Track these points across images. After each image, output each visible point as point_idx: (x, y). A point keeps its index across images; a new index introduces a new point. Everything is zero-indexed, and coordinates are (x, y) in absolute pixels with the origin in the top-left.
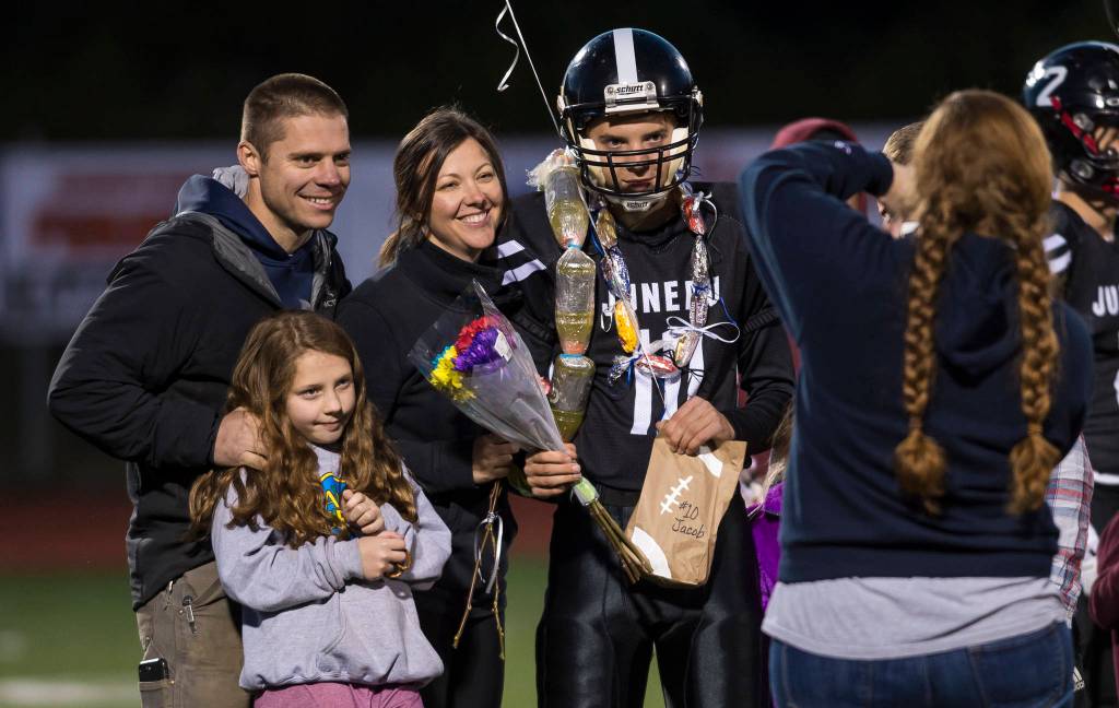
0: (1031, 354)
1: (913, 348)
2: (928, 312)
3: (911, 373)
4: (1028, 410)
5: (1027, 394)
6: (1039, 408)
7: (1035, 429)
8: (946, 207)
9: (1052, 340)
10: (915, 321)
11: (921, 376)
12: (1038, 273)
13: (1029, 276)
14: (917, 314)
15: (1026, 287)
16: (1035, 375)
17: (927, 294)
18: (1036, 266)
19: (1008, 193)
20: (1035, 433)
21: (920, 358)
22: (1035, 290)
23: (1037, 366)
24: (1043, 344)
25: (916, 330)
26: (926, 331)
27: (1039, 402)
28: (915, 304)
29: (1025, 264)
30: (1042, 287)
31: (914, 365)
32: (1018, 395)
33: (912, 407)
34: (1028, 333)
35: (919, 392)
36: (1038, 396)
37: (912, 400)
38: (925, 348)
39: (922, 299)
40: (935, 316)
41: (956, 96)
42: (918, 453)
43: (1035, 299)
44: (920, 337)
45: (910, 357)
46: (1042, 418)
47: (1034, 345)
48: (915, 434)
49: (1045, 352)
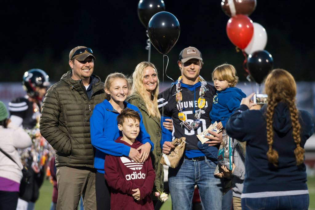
0: (294, 129)
1: (268, 130)
2: (271, 122)
3: (268, 136)
4: (296, 141)
5: (295, 138)
6: (298, 140)
7: (298, 145)
8: (274, 98)
9: (299, 126)
10: (268, 124)
11: (271, 136)
12: (294, 111)
13: (292, 112)
14: (269, 122)
15: (292, 114)
16: (296, 133)
17: (271, 118)
18: (294, 109)
19: (287, 94)
20: (298, 146)
21: (270, 133)
22: (294, 115)
23: (296, 131)
24: (297, 126)
25: (269, 126)
26: (271, 126)
27: (298, 139)
28: (268, 120)
29: (291, 109)
30: (296, 114)
31: (269, 134)
32: (293, 138)
33: (269, 143)
34: (293, 124)
35: (271, 140)
36: (297, 138)
37: (269, 142)
38: (271, 130)
39: (269, 119)
40: (273, 123)
41: (274, 71)
42: (272, 153)
43: (294, 117)
44: (270, 128)
45: (268, 132)
46: (299, 143)
47: (295, 127)
48: (270, 149)
49: (298, 128)
